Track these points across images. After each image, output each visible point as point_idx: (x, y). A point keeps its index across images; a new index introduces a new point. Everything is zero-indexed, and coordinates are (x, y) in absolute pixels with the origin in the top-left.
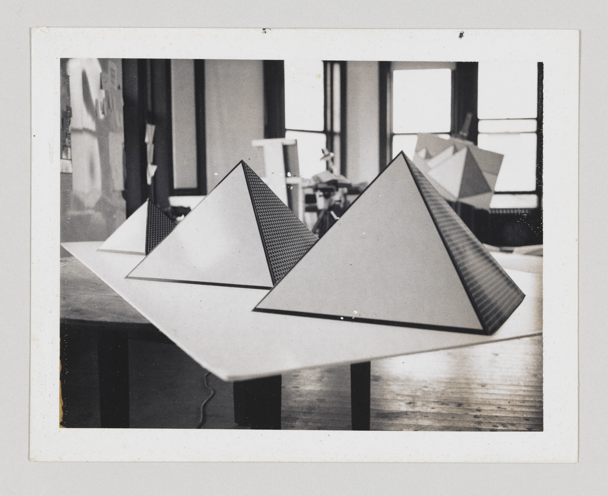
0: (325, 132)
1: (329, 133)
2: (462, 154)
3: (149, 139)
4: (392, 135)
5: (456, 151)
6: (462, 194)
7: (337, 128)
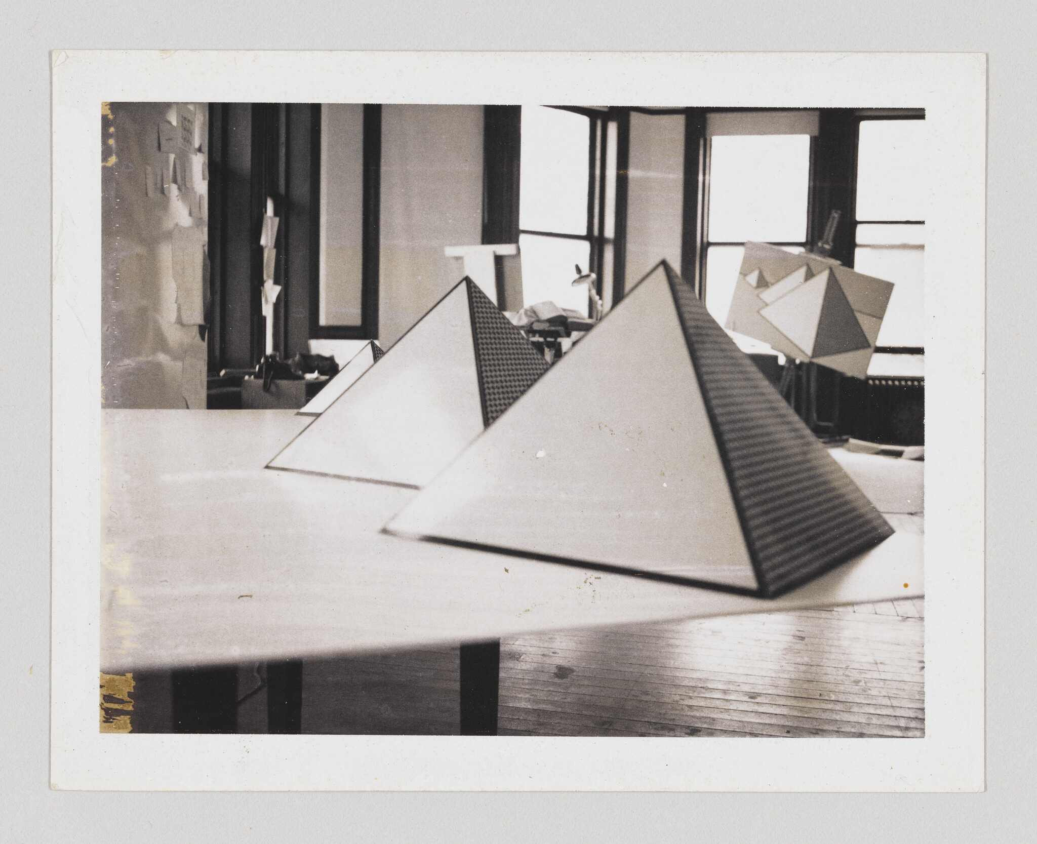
0: (589, 237)
1: (596, 241)
2: (821, 281)
3: (267, 239)
4: (706, 245)
5: (810, 275)
6: (819, 349)
7: (610, 231)
